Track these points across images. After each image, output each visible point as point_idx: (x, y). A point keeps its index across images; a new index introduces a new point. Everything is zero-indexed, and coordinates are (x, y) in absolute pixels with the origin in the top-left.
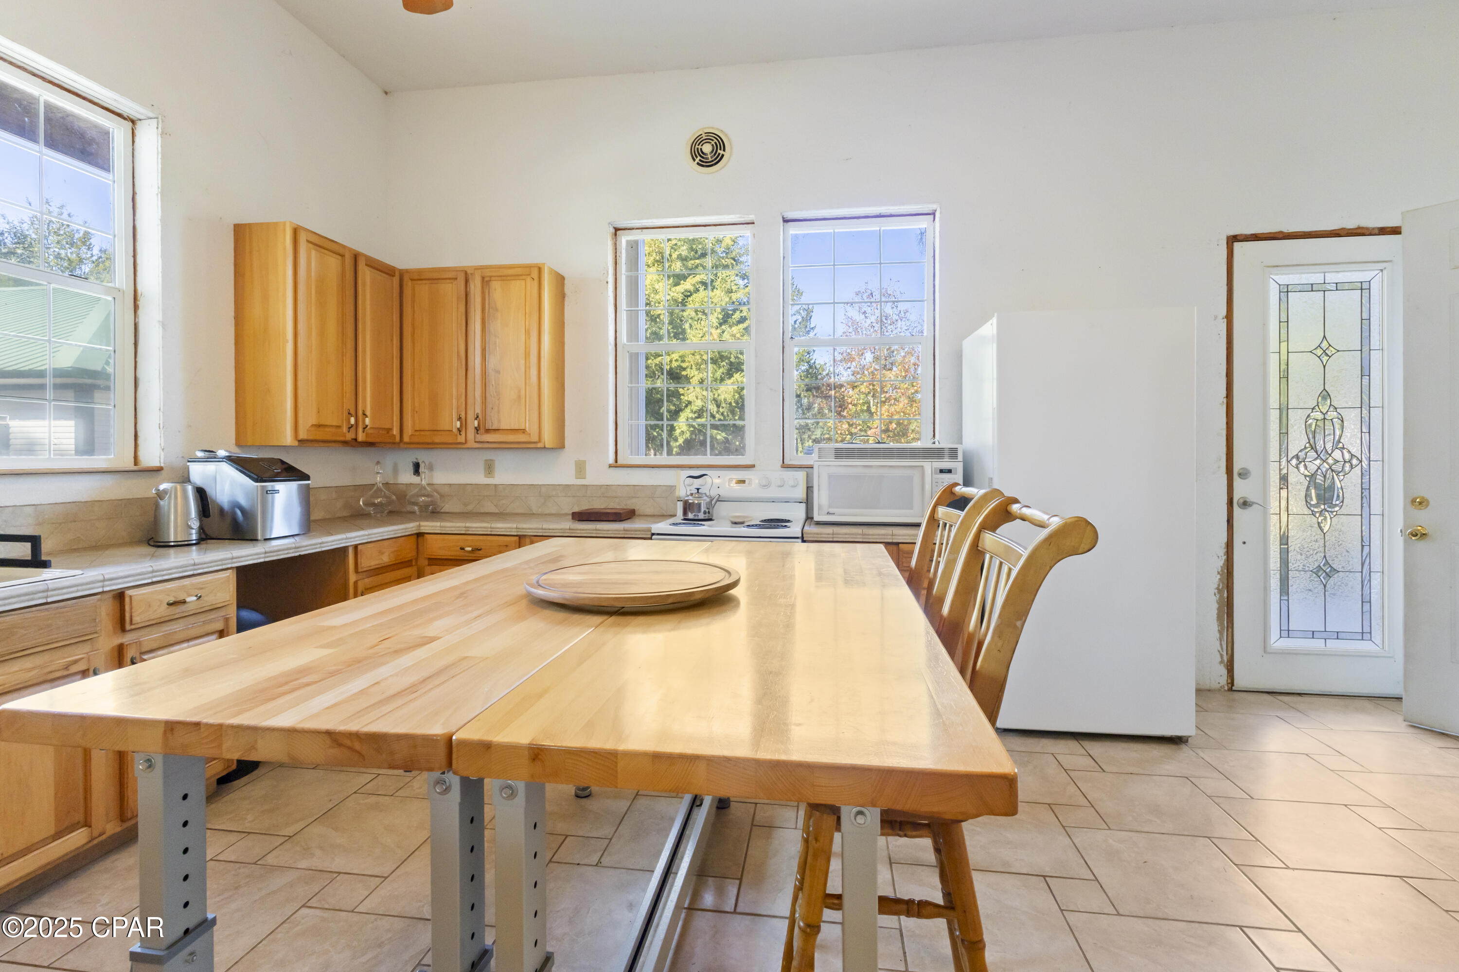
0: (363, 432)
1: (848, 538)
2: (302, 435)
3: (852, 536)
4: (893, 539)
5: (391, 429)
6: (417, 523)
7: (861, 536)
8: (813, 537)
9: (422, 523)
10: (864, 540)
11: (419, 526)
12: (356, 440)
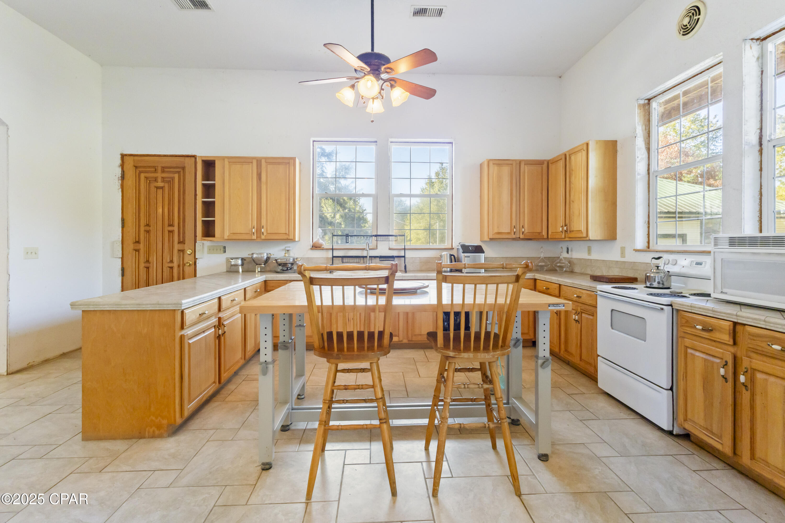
0: (523, 234)
1: (702, 312)
2: (491, 236)
3: (705, 311)
4: (737, 319)
5: (542, 232)
6: (534, 274)
7: (711, 312)
8: (678, 307)
9: (536, 274)
10: (714, 316)
11: (535, 275)
12: (520, 238)
